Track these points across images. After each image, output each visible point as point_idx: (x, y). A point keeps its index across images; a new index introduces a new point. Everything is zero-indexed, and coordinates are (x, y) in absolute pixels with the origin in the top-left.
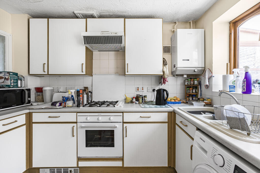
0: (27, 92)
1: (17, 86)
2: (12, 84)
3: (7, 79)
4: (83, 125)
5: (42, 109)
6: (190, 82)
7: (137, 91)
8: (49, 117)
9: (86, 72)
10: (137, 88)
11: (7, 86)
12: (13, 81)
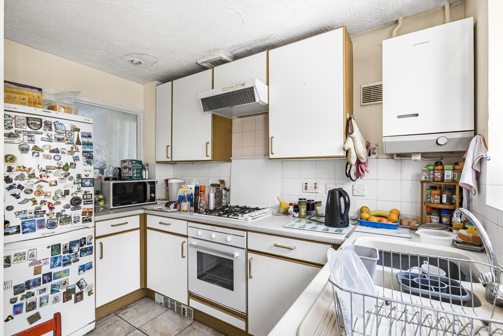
0: (148, 186)
1: (141, 177)
2: (135, 175)
3: (130, 169)
4: (195, 242)
5: (154, 210)
6: (432, 172)
7: (304, 191)
8: (160, 223)
9: (213, 156)
10: (304, 185)
11: (131, 177)
12: (135, 171)
